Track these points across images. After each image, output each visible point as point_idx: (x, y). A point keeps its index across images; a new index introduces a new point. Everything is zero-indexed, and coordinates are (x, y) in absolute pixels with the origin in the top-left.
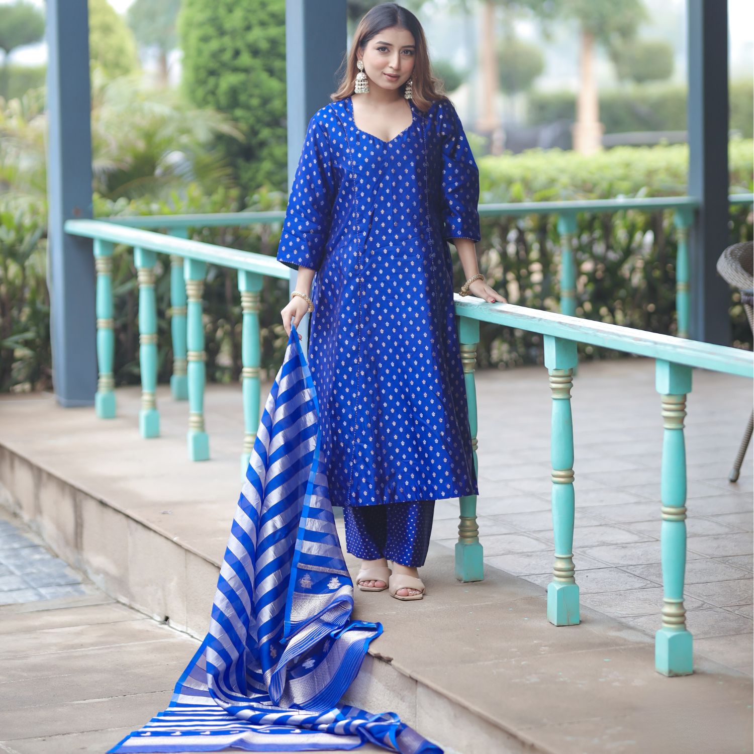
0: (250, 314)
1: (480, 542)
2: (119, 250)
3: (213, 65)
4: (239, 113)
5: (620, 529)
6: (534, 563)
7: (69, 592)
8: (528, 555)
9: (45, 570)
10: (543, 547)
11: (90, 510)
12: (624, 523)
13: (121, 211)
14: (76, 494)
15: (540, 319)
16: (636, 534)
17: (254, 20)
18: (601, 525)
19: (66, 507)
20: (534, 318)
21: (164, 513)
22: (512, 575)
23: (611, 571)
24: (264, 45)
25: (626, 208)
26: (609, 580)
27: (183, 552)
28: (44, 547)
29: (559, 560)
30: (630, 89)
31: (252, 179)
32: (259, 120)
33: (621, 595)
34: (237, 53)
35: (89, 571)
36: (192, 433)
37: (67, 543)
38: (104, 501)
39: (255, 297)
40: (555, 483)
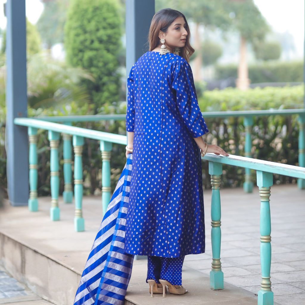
0: (106, 162)
1: (222, 270)
2: (39, 132)
3: (81, 47)
4: (93, 69)
5: (285, 264)
6: (246, 281)
7: (19, 294)
8: (243, 277)
9: (7, 283)
10: (250, 273)
11: (29, 255)
12: (287, 262)
13: (39, 114)
14: (22, 247)
15: (255, 163)
16: (293, 267)
17: (100, 26)
18: (275, 263)
19: (17, 254)
20: (252, 162)
21: (66, 256)
22: (237, 287)
23: (284, 285)
24: (105, 38)
25: (274, 115)
26: (284, 289)
27: (76, 275)
28: (5, 272)
29: (264, 280)
30: (262, 64)
31: (99, 100)
32: (102, 73)
33: (291, 296)
34: (92, 42)
35: (29, 284)
36: (76, 219)
37: (17, 270)
38: (36, 251)
39: (108, 154)
40: (262, 242)
